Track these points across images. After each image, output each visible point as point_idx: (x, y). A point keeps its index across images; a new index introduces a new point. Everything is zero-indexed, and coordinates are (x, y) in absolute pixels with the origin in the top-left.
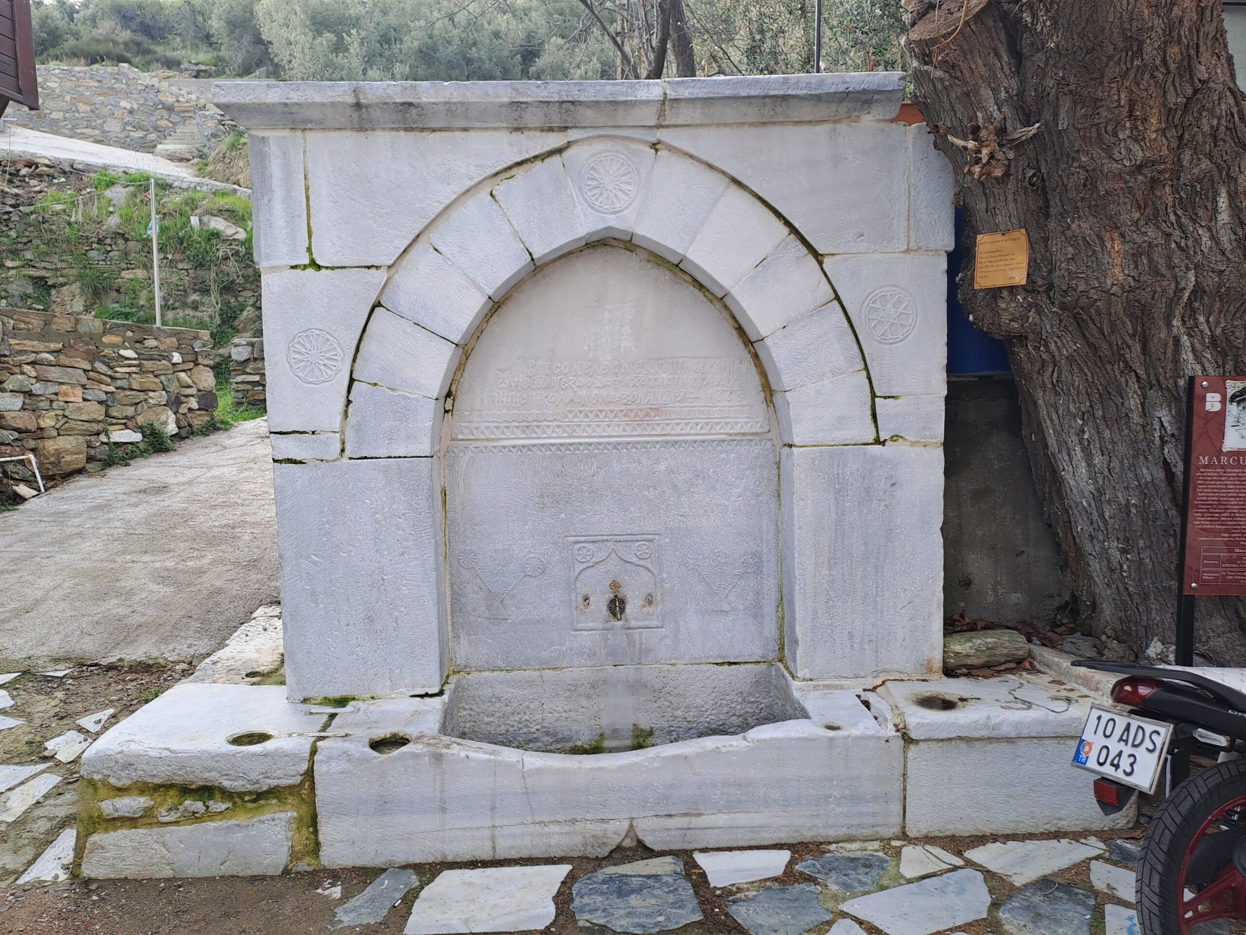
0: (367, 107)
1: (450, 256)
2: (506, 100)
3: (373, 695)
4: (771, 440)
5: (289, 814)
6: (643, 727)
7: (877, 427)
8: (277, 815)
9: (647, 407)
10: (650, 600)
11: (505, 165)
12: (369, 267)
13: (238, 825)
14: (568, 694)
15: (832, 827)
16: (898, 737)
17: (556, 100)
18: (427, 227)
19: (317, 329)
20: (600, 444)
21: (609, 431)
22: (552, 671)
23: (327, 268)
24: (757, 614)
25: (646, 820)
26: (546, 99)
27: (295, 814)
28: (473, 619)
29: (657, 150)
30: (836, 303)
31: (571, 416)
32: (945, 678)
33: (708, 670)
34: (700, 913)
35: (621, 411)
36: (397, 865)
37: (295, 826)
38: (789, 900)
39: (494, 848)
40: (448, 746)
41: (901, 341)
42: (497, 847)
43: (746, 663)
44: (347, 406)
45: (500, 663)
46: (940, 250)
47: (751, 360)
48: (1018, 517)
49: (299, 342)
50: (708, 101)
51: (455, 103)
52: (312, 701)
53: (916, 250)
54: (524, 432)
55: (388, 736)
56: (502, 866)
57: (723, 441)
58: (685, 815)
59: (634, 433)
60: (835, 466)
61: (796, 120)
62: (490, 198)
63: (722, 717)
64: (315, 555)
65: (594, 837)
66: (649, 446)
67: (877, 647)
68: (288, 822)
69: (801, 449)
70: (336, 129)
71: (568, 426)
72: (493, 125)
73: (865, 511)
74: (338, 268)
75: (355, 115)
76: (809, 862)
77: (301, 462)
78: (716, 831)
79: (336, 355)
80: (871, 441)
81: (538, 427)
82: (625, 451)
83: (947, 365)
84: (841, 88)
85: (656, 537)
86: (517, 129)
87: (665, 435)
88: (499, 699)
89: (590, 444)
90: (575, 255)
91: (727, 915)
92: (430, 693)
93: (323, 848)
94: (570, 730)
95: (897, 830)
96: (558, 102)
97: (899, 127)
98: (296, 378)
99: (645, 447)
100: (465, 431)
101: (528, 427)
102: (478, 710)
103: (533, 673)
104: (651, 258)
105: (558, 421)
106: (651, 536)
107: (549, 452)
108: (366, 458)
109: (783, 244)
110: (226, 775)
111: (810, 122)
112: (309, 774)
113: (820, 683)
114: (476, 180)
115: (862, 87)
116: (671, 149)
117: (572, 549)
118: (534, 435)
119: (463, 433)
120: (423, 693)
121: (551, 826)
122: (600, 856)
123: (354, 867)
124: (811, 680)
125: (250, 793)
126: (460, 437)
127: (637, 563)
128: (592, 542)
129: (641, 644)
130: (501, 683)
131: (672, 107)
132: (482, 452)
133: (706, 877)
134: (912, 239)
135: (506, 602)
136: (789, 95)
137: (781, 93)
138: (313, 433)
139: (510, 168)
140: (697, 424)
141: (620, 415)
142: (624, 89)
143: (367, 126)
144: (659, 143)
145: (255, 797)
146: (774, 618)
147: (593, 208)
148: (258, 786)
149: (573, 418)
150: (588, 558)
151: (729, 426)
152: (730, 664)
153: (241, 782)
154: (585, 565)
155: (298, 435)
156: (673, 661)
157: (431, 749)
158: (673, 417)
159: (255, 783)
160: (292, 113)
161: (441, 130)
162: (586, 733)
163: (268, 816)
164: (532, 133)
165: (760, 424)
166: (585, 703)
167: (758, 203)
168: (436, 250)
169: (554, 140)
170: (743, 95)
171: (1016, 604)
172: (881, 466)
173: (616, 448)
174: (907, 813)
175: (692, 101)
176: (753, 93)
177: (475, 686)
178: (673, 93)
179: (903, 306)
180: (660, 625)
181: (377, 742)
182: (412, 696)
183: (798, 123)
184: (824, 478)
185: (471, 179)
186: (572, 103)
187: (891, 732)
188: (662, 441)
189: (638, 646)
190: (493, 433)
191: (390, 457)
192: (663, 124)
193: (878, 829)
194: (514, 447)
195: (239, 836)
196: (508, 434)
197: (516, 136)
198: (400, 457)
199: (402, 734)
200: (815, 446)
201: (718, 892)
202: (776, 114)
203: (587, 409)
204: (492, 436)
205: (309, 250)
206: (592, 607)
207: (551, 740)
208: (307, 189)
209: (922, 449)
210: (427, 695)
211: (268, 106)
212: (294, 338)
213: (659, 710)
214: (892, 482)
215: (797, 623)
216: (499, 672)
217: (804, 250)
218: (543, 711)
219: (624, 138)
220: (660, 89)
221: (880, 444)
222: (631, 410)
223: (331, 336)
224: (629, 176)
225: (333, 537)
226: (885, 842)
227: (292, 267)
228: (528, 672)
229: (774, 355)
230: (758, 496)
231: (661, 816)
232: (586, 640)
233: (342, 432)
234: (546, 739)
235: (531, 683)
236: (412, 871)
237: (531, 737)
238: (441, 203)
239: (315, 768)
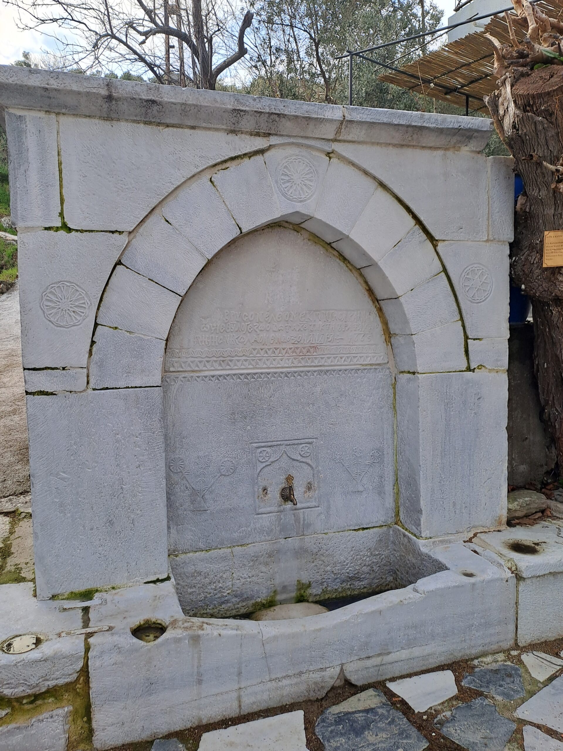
0: (116, 100)
1: (177, 227)
2: (230, 107)
3: (113, 585)
4: (389, 368)
5: (66, 709)
6: (304, 582)
7: (468, 359)
8: (55, 712)
9: (308, 345)
10: (309, 487)
11: (223, 159)
12: (113, 232)
13: (18, 728)
14: (251, 564)
15: (473, 647)
16: (513, 577)
17: (268, 111)
18: (160, 203)
19: (67, 282)
20: (275, 373)
21: (282, 364)
22: (240, 547)
23: (77, 231)
24: (381, 492)
25: (352, 664)
26: (260, 110)
27: (71, 708)
28: (180, 512)
29: (330, 158)
30: (443, 274)
31: (255, 352)
32: (508, 528)
33: (349, 535)
34: (425, 741)
35: (290, 349)
36: (161, 736)
37: (70, 719)
38: (478, 715)
39: (240, 706)
40: (201, 628)
41: (483, 301)
42: (242, 705)
43: (374, 527)
44: (91, 346)
45: (201, 545)
46: (506, 241)
47: (376, 312)
48: (524, 416)
49: (51, 292)
50: (372, 124)
51: (190, 105)
52: (60, 597)
53: (492, 241)
54: (220, 365)
55: (142, 623)
56: (248, 721)
57: (358, 370)
58: (379, 655)
59: (300, 365)
60: (445, 387)
61: (424, 145)
62: (209, 183)
63: (357, 568)
64: (64, 472)
65: (316, 683)
66: (309, 374)
67: (470, 511)
68: (65, 717)
69: (424, 375)
70: (86, 116)
71: (253, 360)
72: (215, 126)
73: (463, 417)
74: (86, 231)
75: (105, 106)
76: (469, 678)
77: (52, 394)
78: (400, 664)
79: (84, 303)
80: (464, 369)
81: (231, 361)
82: (292, 378)
83: (509, 318)
84: (456, 126)
85: (314, 440)
86: (233, 132)
87: (321, 366)
88: (200, 573)
89: (269, 374)
90: (258, 232)
91: (444, 738)
92: (160, 579)
93: (96, 733)
94: (253, 591)
95: (512, 642)
96: (268, 113)
97: (482, 158)
98: (48, 322)
99: (307, 375)
100: (175, 365)
101: (223, 361)
102: (184, 584)
103: (226, 550)
104: (311, 238)
105: (246, 356)
106: (310, 440)
107: (239, 380)
108: (107, 388)
109: (411, 232)
110: (8, 684)
111: (430, 148)
112: (85, 671)
113: (436, 539)
114: (200, 169)
115: (469, 126)
116: (342, 158)
117: (255, 453)
118: (228, 367)
119: (174, 367)
120: (155, 579)
121: (284, 681)
122: (319, 698)
123: (123, 745)
124: (431, 538)
125: (29, 696)
126: (172, 369)
127: (301, 460)
128: (270, 447)
129: (304, 520)
130: (202, 560)
131: (347, 127)
132: (189, 381)
133: (406, 704)
134: (491, 233)
135: (207, 497)
136: (424, 127)
137: (420, 124)
138: (64, 369)
139: (225, 161)
140: (341, 358)
141: (290, 351)
142: (316, 109)
143: (113, 115)
144: (333, 152)
145: (33, 698)
146: (392, 494)
147: (285, 197)
148: (37, 689)
149: (257, 354)
150: (267, 459)
151: (362, 359)
152: (364, 529)
153: (21, 689)
154: (264, 465)
155: (49, 371)
156: (326, 531)
157: (190, 632)
158: (326, 352)
159: (34, 687)
160: (50, 98)
161: (173, 126)
162: (264, 592)
163: (46, 715)
164: (243, 136)
165: (382, 357)
166: (264, 569)
167: (396, 202)
168: (167, 221)
169: (260, 143)
170: (396, 123)
171: (523, 472)
172: (472, 386)
173: (287, 376)
174: (519, 630)
175: (361, 123)
176: (402, 122)
177: (182, 565)
178: (349, 116)
179: (484, 278)
180: (317, 505)
181: (135, 630)
182: (146, 583)
183: (423, 147)
184: (438, 396)
185: (196, 166)
186: (278, 115)
187: (509, 574)
188: (318, 371)
189: (302, 522)
190: (197, 366)
191: (128, 387)
192: (338, 138)
193: (501, 644)
194: (213, 376)
195: (18, 738)
196: (208, 366)
197: (231, 137)
198: (136, 387)
199: (154, 620)
200: (431, 373)
201: (425, 717)
202: (413, 139)
203: (267, 347)
204: (197, 369)
205: (61, 214)
206: (269, 496)
207: (238, 600)
208: (60, 164)
209: (496, 374)
210: (158, 580)
211: (29, 88)
212: (47, 288)
213: (315, 568)
214: (479, 397)
215: (421, 499)
216: (200, 553)
217: (424, 236)
218: (233, 579)
219: (309, 147)
220: (341, 112)
221: (470, 370)
222: (297, 348)
223: (80, 287)
224: (311, 175)
225: (79, 456)
226: (507, 651)
227: (46, 229)
228: (222, 550)
229: (405, 309)
230: (381, 408)
231: (363, 659)
232: (265, 521)
233: (88, 368)
234: (234, 600)
235: (224, 558)
236: (175, 739)
237: (223, 599)
238: (173, 184)
239: (89, 663)
